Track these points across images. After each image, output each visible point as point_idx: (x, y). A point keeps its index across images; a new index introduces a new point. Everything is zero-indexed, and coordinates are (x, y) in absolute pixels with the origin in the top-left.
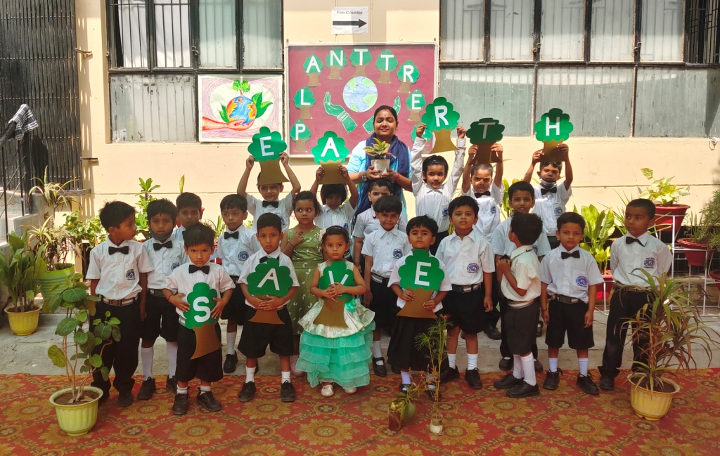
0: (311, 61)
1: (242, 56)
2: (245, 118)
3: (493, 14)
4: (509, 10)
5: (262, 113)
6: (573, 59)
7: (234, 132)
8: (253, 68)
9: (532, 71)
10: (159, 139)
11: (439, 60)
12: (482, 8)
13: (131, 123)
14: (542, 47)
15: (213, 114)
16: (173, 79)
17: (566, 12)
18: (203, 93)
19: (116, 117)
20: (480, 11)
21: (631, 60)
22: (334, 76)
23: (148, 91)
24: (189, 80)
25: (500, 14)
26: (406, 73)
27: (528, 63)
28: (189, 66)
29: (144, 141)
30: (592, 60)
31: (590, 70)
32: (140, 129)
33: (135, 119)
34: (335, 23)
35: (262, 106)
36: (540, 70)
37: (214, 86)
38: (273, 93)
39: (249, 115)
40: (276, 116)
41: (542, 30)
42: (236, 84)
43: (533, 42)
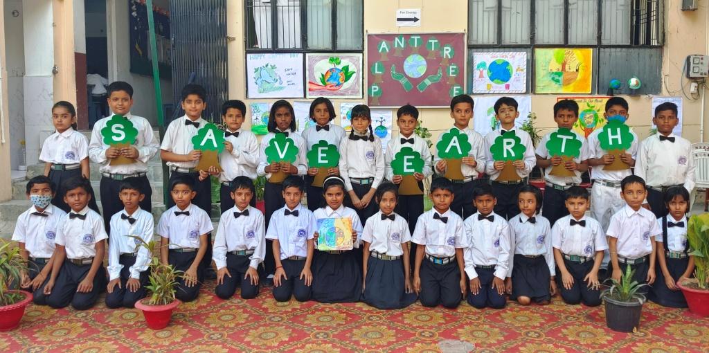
0: (382, 45)
1: (336, 41)
2: (337, 82)
3: (503, 13)
4: (514, 11)
5: (349, 79)
6: (557, 43)
7: (329, 91)
8: (343, 49)
9: (529, 50)
11: (468, 43)
12: (497, 9)
14: (536, 35)
15: (315, 80)
17: (552, 12)
18: (310, 66)
20: (495, 11)
21: (595, 43)
22: (398, 54)
25: (508, 13)
26: (445, 52)
27: (526, 45)
28: (300, 47)
30: (569, 44)
34: (399, 20)
35: (349, 74)
36: (535, 49)
37: (316, 61)
38: (356, 65)
39: (340, 81)
40: (358, 80)
41: (536, 24)
42: (332, 60)
43: (529, 31)
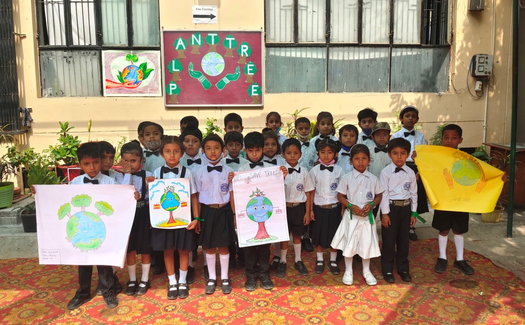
0: (179, 42)
1: (132, 38)
2: (135, 80)
3: (299, 12)
4: (310, 9)
5: (147, 77)
6: (351, 42)
7: (128, 89)
8: (140, 46)
9: (325, 49)
10: (75, 95)
11: (265, 42)
12: (292, 8)
13: (56, 84)
14: (331, 34)
15: (113, 78)
16: (84, 53)
17: (346, 11)
18: (106, 63)
19: (44, 79)
20: (291, 9)
21: (387, 42)
22: (195, 52)
23: (67, 61)
24: (95, 54)
25: (304, 13)
26: (243, 50)
27: (322, 44)
28: (95, 44)
29: (65, 96)
30: (363, 43)
31: (362, 49)
32: (62, 87)
33: (58, 81)
34: (195, 16)
35: (147, 72)
36: (330, 49)
37: (113, 58)
38: (154, 63)
39: (138, 78)
40: (157, 78)
41: (331, 23)
42: (129, 57)
43: (325, 30)
